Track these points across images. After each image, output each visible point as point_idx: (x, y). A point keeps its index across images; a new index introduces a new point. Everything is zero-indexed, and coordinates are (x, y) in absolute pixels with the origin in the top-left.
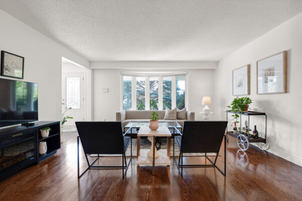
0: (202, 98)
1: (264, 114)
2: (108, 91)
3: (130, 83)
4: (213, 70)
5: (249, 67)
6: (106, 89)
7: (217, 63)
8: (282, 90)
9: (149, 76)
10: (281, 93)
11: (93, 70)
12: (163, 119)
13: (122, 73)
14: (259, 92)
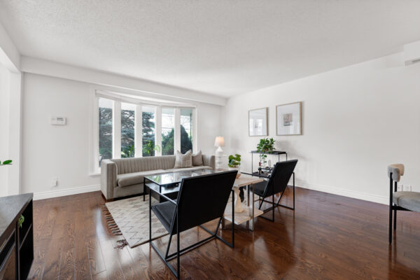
0: (215, 139)
1: (284, 153)
2: (66, 124)
3: (109, 111)
4: (220, 107)
5: (267, 109)
6: (61, 119)
7: (227, 99)
8: (299, 132)
9: (142, 103)
10: (298, 135)
11: (24, 74)
12: (173, 168)
13: (98, 92)
14: (279, 134)
